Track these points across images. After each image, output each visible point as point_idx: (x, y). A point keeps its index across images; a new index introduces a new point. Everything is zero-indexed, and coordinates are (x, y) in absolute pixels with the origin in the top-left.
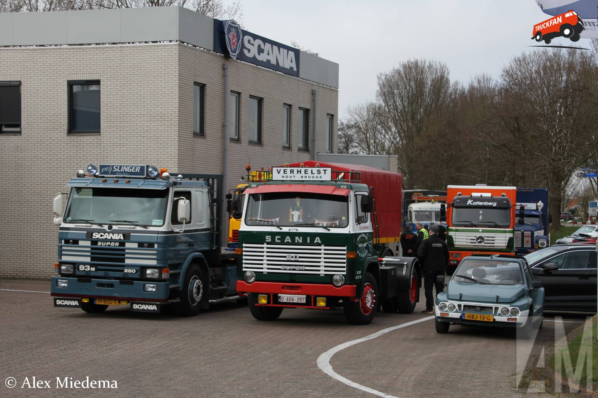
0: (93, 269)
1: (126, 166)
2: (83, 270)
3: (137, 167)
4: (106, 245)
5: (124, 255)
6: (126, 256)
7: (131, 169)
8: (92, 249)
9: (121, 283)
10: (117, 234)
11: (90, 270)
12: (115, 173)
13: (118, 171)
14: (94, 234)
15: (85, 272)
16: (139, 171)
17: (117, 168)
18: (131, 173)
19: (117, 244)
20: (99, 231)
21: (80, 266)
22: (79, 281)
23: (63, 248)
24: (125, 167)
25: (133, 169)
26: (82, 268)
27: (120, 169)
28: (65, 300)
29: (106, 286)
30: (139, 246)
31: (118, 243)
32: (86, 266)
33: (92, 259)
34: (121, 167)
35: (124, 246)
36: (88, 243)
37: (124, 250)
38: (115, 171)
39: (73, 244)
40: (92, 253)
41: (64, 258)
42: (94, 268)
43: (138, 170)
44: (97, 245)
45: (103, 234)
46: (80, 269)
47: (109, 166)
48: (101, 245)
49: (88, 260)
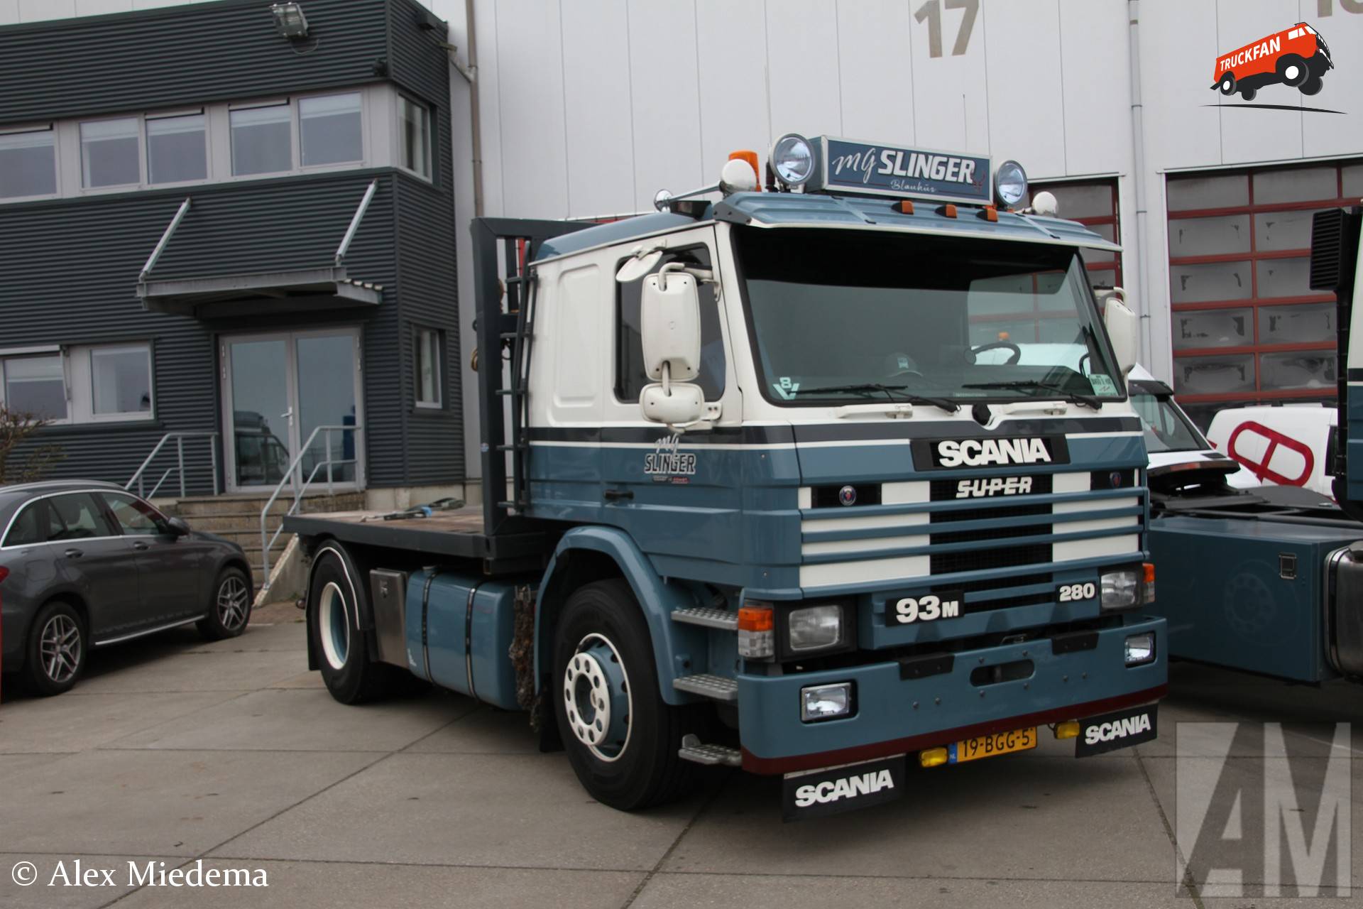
0: (952, 608)
1: (927, 155)
2: (912, 618)
3: (965, 162)
4: (987, 491)
5: (1048, 529)
6: (1058, 530)
7: (942, 169)
8: (936, 516)
9: (1057, 649)
10: (1025, 442)
11: (940, 617)
12: (885, 181)
13: (898, 172)
14: (942, 448)
15: (917, 626)
16: (969, 181)
17: (892, 158)
18: (942, 186)
19: (1026, 484)
20: (958, 433)
21: (900, 606)
22: (906, 673)
23: (809, 528)
24: (922, 157)
25: (951, 169)
26: (907, 610)
27: (904, 166)
28: (833, 777)
29: (998, 672)
30: (1093, 487)
31: (1029, 480)
32: (923, 601)
33: (939, 564)
34: (907, 154)
35: (1049, 490)
36: (919, 493)
37: (1047, 508)
38: (888, 171)
39: (857, 504)
40: (935, 539)
41: (813, 579)
42: (955, 604)
43: (968, 172)
44: (954, 498)
45: (976, 446)
46: (901, 619)
47: (863, 149)
48: (971, 495)
49: (919, 569)
